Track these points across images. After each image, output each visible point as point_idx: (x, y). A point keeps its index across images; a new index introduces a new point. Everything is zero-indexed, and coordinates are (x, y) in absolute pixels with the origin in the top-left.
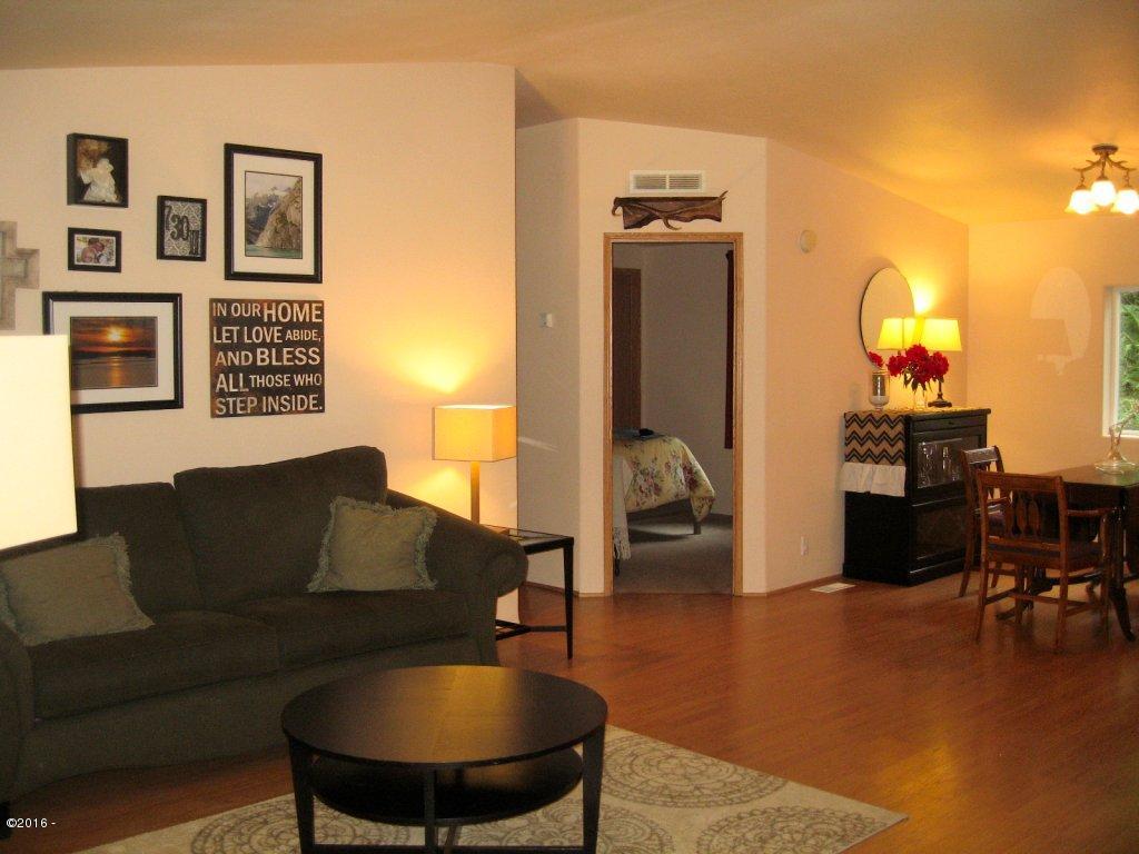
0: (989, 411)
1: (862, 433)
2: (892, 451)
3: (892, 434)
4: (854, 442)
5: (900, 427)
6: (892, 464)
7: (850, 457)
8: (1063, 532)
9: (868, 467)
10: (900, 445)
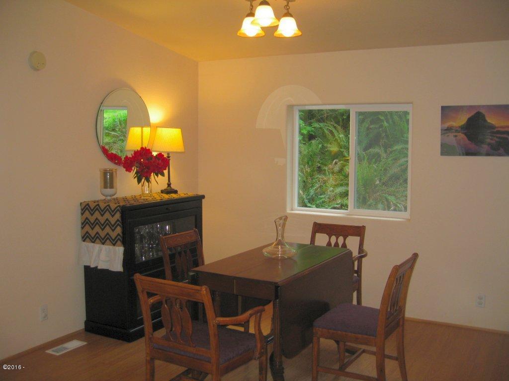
0: (203, 197)
1: (92, 219)
2: (113, 235)
3: (113, 220)
4: (87, 226)
5: (118, 216)
6: (114, 245)
7: (86, 237)
8: (213, 340)
9: (97, 247)
10: (119, 230)
